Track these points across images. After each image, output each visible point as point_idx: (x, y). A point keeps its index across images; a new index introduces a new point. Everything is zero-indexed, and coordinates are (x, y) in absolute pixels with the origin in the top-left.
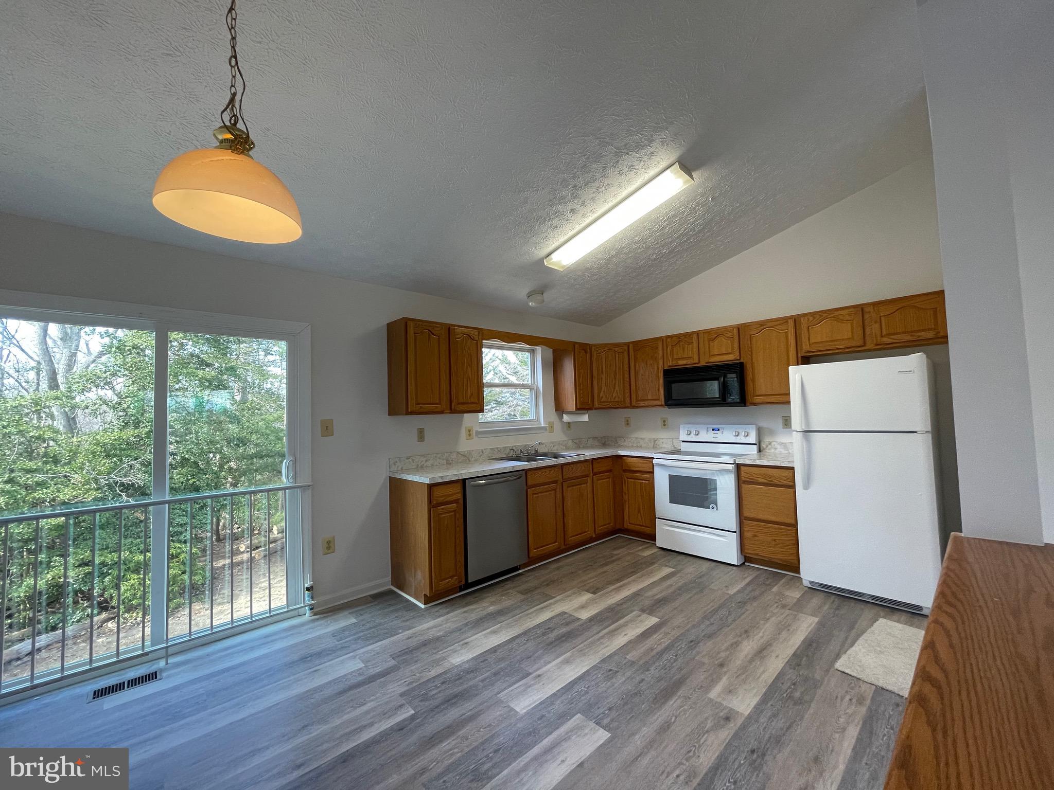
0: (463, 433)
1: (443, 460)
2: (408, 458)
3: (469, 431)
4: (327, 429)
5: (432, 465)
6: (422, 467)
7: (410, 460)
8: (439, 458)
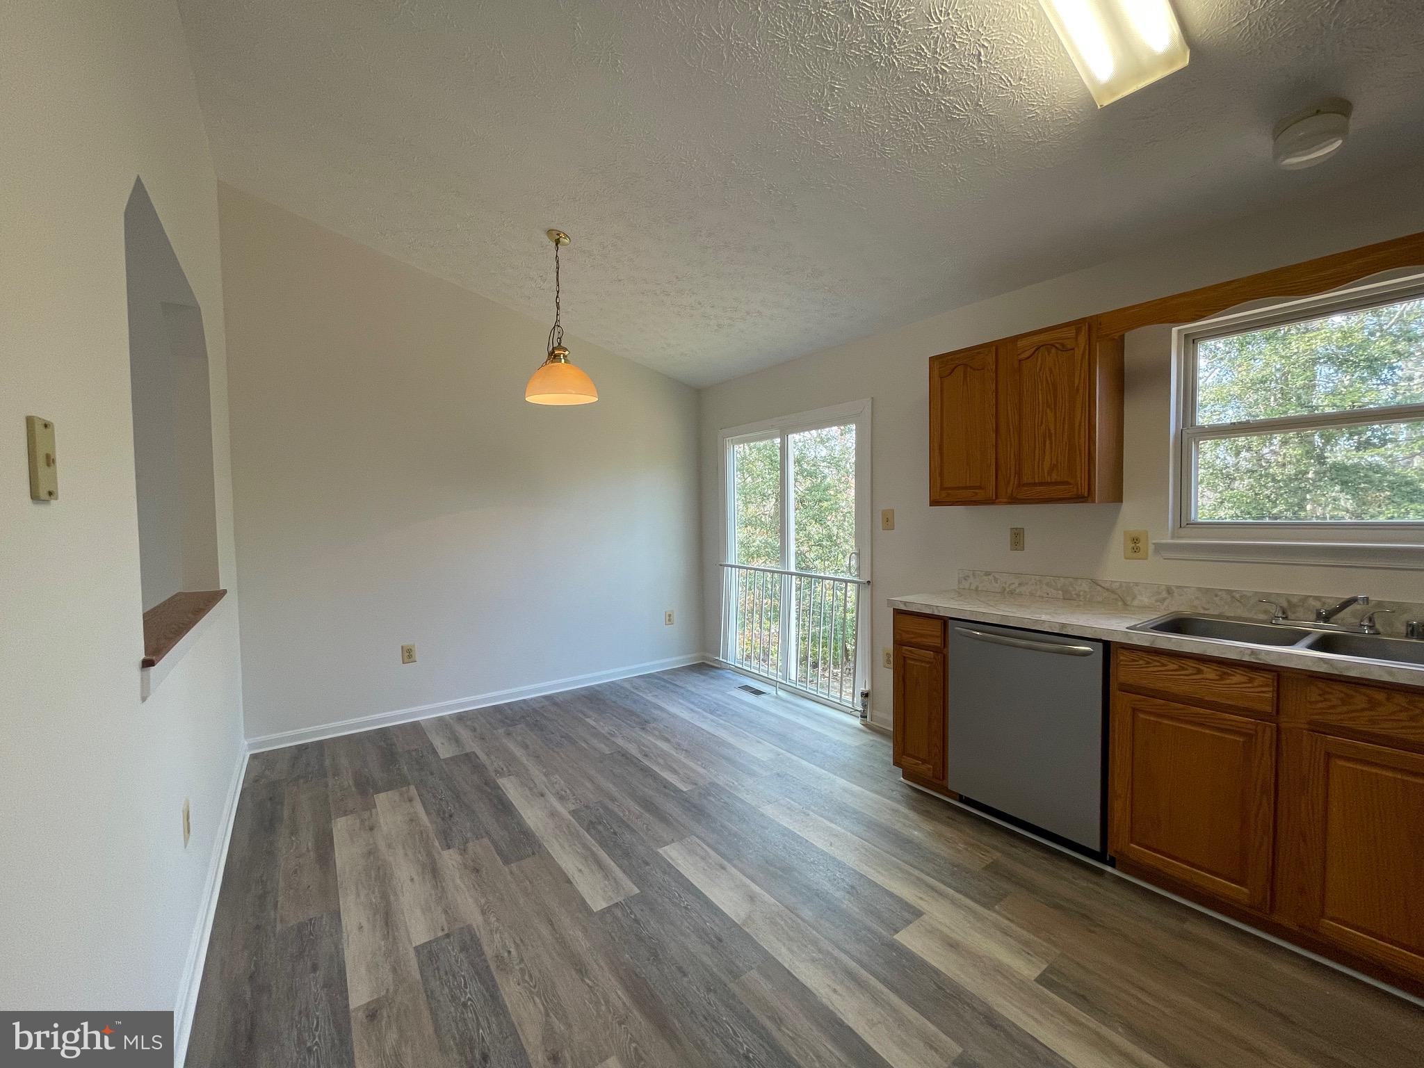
0: (1118, 543)
1: (1058, 590)
2: (987, 574)
3: (1135, 540)
4: (888, 521)
5: (1032, 594)
6: (1012, 593)
7: (991, 577)
8: (1047, 584)
